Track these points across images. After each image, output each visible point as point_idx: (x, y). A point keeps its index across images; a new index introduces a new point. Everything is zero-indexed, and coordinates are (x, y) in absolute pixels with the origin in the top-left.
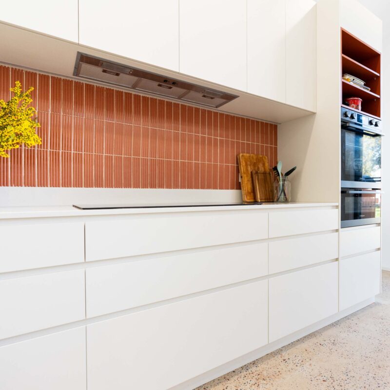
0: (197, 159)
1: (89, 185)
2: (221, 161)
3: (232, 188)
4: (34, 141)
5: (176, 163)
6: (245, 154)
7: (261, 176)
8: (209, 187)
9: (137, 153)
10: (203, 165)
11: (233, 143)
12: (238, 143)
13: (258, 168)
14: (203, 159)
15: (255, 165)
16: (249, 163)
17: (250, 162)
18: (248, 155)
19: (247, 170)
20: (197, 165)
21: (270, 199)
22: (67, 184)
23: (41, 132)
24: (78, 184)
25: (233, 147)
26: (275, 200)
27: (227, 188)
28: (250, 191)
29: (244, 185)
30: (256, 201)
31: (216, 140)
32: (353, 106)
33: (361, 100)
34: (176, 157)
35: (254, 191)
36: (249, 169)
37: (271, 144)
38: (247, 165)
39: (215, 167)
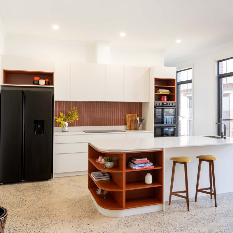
0: (113, 117)
1: (85, 126)
2: (120, 117)
3: (124, 125)
4: (78, 119)
5: (107, 119)
6: (128, 114)
7: (134, 121)
8: (116, 125)
9: (96, 117)
10: (115, 119)
11: (124, 111)
12: (126, 111)
13: (133, 118)
14: (115, 117)
16: (129, 117)
17: (130, 116)
18: (129, 114)
19: (129, 119)
20: (113, 119)
21: (136, 129)
23: (79, 117)
24: (83, 126)
25: (124, 112)
26: (137, 129)
27: (122, 125)
28: (129, 126)
29: (127, 124)
30: (131, 130)
31: (119, 111)
32: (162, 99)
33: (166, 97)
34: (107, 117)
35: (130, 126)
36: (130, 119)
37: (139, 109)
38: (129, 118)
39: (118, 119)
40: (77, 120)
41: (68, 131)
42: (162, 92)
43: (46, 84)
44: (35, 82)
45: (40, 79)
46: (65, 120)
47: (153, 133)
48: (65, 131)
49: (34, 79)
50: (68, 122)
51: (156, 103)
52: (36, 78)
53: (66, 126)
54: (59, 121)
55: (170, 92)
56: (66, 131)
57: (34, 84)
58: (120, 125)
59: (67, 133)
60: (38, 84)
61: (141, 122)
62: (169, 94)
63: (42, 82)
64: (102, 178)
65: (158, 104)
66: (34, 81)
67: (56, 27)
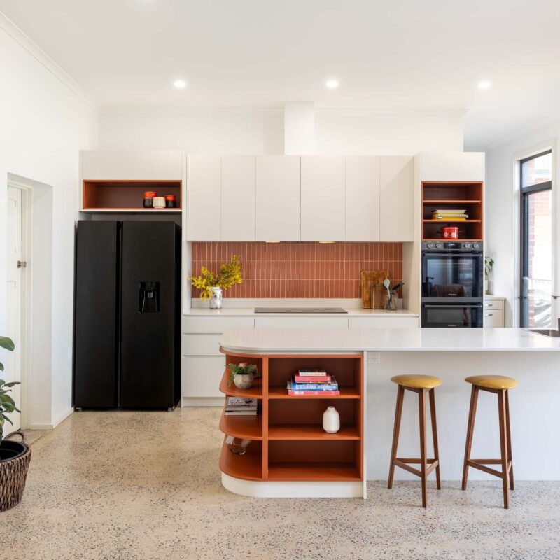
0: (327, 277)
1: (263, 297)
2: (347, 277)
3: (356, 297)
5: (312, 282)
6: (366, 272)
7: (379, 288)
8: (337, 297)
9: (288, 277)
10: (332, 281)
11: (357, 264)
12: (362, 263)
13: (378, 281)
14: (332, 277)
15: (375, 279)
16: (369, 278)
17: (371, 277)
18: (369, 272)
19: (367, 284)
20: (327, 282)
21: (383, 306)
22: (253, 297)
24: (258, 297)
25: (357, 266)
26: (385, 307)
27: (352, 297)
28: (368, 300)
29: (362, 296)
30: (371, 308)
31: (342, 263)
32: (446, 234)
33: (456, 228)
34: (313, 277)
35: (370, 300)
36: (369, 283)
37: (396, 259)
38: (367, 280)
39: (342, 282)
40: (238, 285)
41: (221, 308)
42: (443, 215)
43: (167, 207)
44: (147, 204)
45: (156, 196)
46: (214, 284)
47: (418, 317)
48: (214, 307)
49: (144, 196)
50: (222, 288)
51: (425, 244)
52: (148, 194)
53: (216, 297)
54: (198, 285)
55: (467, 216)
56: (217, 308)
57: (145, 207)
58: (347, 297)
59: (219, 312)
60: (151, 207)
61: (395, 291)
62: (464, 220)
63: (159, 202)
64: (239, 411)
65: (431, 246)
66: (145, 200)
67: (180, 84)
